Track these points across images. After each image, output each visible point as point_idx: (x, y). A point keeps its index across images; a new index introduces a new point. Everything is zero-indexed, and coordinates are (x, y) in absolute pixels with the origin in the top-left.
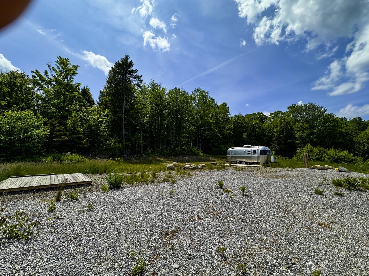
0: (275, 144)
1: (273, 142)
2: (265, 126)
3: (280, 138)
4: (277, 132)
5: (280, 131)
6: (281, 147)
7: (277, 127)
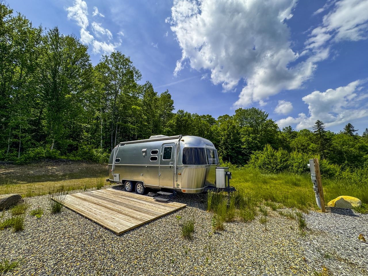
0: (222, 149)
1: (220, 147)
2: (213, 128)
3: (227, 142)
4: (224, 135)
5: (228, 135)
6: (228, 153)
7: (225, 130)
